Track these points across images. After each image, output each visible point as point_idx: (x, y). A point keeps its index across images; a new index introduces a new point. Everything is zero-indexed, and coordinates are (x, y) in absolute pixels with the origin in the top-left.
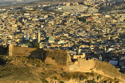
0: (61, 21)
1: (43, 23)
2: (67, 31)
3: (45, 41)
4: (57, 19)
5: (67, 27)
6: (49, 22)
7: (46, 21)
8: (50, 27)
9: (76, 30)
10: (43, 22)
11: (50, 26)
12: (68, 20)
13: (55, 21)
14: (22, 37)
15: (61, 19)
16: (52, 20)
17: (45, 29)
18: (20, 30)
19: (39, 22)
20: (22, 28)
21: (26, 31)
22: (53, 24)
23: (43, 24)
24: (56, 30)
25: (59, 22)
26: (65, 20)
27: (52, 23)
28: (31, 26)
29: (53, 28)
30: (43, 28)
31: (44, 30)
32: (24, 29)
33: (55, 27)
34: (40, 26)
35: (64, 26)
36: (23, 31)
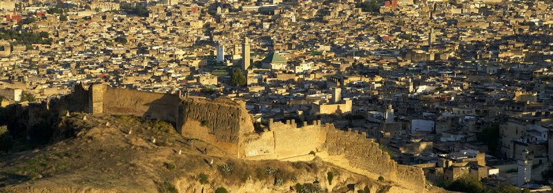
0: (315, 12)
1: (270, 17)
2: (329, 38)
3: (264, 64)
4: (306, 5)
5: (328, 28)
6: (285, 16)
7: (276, 12)
8: (285, 28)
9: (352, 34)
10: (268, 14)
11: (286, 24)
12: (332, 9)
13: (300, 11)
14: (209, 54)
15: (316, 8)
16: (292, 11)
17: (274, 32)
18: (210, 35)
19: (259, 15)
20: (215, 31)
21: (223, 37)
22: (294, 20)
23: (269, 21)
24: (301, 35)
25: (310, 13)
26: (327, 8)
27: (292, 16)
28: (238, 24)
29: (294, 29)
30: (268, 30)
31: (269, 34)
32: (220, 34)
33: (299, 28)
34: (261, 26)
35: (322, 25)
36: (216, 38)
